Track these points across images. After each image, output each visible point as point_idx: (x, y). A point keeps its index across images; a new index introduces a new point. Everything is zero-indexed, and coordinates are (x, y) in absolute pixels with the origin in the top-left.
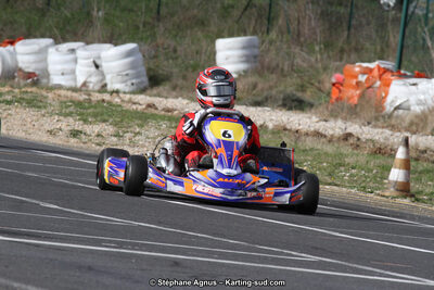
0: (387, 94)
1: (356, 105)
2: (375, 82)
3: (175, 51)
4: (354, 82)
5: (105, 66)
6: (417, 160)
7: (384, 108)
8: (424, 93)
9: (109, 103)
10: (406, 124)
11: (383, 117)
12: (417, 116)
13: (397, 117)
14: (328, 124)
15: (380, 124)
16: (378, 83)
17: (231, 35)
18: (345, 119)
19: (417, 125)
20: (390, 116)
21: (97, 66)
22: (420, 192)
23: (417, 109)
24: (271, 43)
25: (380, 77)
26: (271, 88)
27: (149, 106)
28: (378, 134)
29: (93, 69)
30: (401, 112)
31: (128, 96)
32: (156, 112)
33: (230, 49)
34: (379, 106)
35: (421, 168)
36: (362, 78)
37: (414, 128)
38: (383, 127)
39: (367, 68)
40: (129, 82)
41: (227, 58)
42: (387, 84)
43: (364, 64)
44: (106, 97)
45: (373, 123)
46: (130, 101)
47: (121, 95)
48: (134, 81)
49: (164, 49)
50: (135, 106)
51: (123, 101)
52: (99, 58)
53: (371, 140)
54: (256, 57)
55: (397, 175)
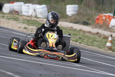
0: (110, 22)
1: (102, 25)
2: (107, 19)
3: (56, 8)
4: (102, 19)
5: (37, 10)
9: (36, 21)
11: (109, 29)
13: (113, 29)
14: (94, 30)
15: (108, 30)
17: (71, 4)
18: (98, 29)
20: (111, 28)
21: (35, 11)
22: (114, 49)
24: (81, 7)
25: (109, 18)
26: (80, 19)
28: (107, 33)
29: (34, 11)
30: (113, 27)
33: (70, 8)
34: (108, 26)
36: (104, 18)
38: (108, 31)
40: (43, 15)
41: (69, 10)
42: (110, 20)
43: (105, 14)
44: (36, 19)
45: (106, 30)
46: (42, 21)
47: (40, 19)
48: (44, 15)
49: (53, 7)
50: (42, 22)
51: (40, 20)
52: (35, 8)
53: (104, 35)
54: (77, 10)
55: (109, 44)
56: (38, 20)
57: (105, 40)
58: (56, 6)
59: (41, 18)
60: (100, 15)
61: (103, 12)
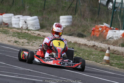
0: (107, 34)
1: (98, 37)
2: (104, 30)
3: (48, 19)
4: (98, 30)
5: (28, 22)
6: (113, 53)
7: (106, 38)
8: (117, 34)
9: (27, 33)
10: (112, 43)
11: (106, 41)
12: (115, 41)
13: (110, 41)
14: (90, 42)
15: (104, 43)
16: (105, 31)
17: (64, 15)
18: (95, 41)
19: (115, 43)
20: (108, 40)
21: (26, 22)
22: (112, 63)
23: (115, 39)
24: (76, 18)
25: (105, 29)
26: (75, 31)
27: (39, 34)
28: (103, 46)
29: (24, 23)
30: (111, 39)
31: (33, 31)
32: (40, 36)
33: (64, 19)
34: (105, 38)
35: (114, 56)
36: (100, 29)
37: (114, 44)
38: (105, 44)
39: (102, 26)
40: (34, 27)
41: (63, 22)
42: (107, 31)
43: (101, 25)
44: (27, 31)
45: (103, 42)
46: (33, 33)
47: (31, 31)
48: (36, 27)
49: (45, 18)
50: (34, 35)
51: (31, 33)
52: (26, 20)
53: (101, 47)
54: (71, 22)
55: (106, 58)
56: (30, 32)
57: (102, 53)
58: (48, 17)
59: (33, 30)
60: (97, 26)
61: (99, 23)
